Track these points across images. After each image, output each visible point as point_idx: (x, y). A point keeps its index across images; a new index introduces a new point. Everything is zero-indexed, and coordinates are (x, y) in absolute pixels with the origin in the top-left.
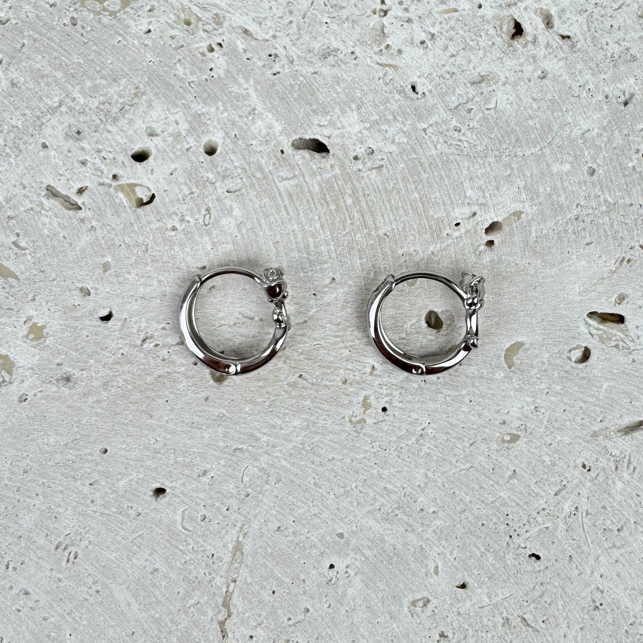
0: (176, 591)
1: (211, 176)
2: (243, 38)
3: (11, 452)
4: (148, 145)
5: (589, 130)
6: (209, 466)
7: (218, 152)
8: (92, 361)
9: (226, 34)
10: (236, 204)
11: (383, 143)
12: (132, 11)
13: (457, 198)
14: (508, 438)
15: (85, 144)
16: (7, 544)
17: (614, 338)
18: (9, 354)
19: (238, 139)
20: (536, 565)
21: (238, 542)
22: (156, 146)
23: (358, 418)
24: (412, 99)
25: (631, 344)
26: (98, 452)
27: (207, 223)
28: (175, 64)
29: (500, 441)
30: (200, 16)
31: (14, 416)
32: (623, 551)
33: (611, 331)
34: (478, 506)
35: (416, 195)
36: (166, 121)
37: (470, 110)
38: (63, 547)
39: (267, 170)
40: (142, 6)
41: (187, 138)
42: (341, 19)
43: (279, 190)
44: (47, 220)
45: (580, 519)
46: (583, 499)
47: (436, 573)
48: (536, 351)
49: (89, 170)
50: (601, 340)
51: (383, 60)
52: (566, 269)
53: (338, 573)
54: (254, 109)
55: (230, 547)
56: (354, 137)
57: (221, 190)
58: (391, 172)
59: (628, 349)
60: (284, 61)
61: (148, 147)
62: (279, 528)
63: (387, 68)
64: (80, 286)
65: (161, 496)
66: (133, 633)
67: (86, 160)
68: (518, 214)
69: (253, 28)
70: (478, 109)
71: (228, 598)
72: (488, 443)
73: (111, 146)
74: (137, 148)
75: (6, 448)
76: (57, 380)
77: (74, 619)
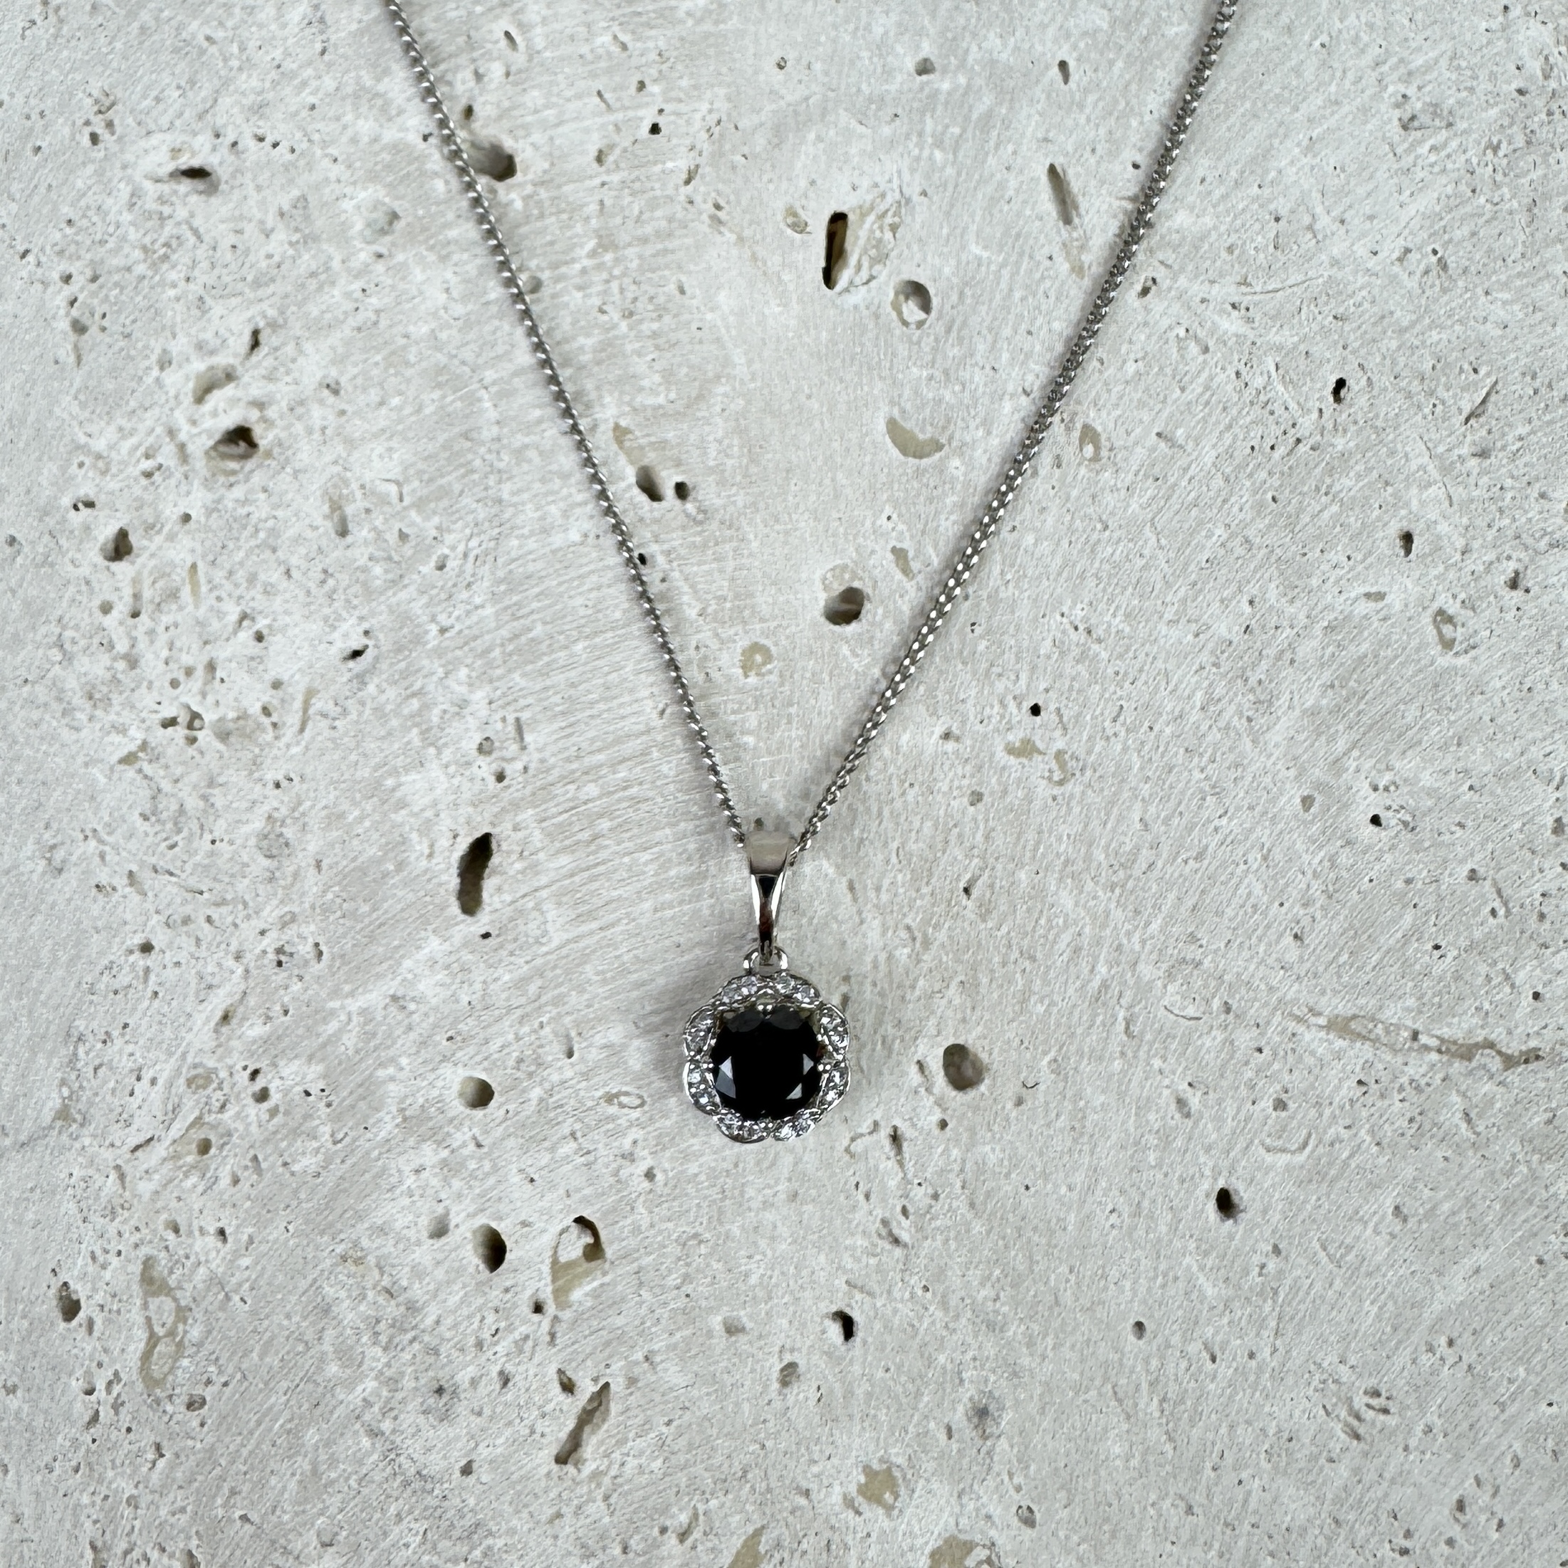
0: (1442, 1164)
1: (536, 1093)
2: (240, 1025)
3: (1146, 1543)
4: (469, 1235)
5: (447, 290)
6: (1166, 1092)
7: (484, 1077)
8: (942, 1359)
9: (229, 1061)
10: (597, 1037)
11: (470, 719)
12: (178, 1272)
13: (584, 560)
14: (1089, 450)
15: (464, 1377)
16: (1353, 1552)
17: (878, 234)
18: (928, 1550)
19: (459, 1033)
20: (1357, 388)
21: (1329, 1027)
22: (471, 1216)
23: (1054, 765)
24: (377, 659)
25: (889, 199)
26: (1141, 1342)
27: (638, 1102)
28: (293, 1174)
29: (1098, 466)
30: (192, 1118)
31: (1067, 1537)
32: (1319, 210)
33: (861, 242)
34: (1235, 509)
35: (579, 647)
36: (417, 1193)
37: (403, 536)
38: (1355, 1423)
39: (526, 968)
40: (167, 1248)
41: (455, 1145)
42: (205, 811)
43: (568, 942)
44: (632, 1463)
45: (1256, 298)
46: (1214, 292)
47: (1380, 596)
48: (907, 392)
49: (521, 1369)
50: (881, 258)
51: (293, 720)
52: (734, 332)
53: (1389, 808)
54: (395, 998)
55: (1340, 1043)
56: (456, 781)
57: (568, 1070)
58: (530, 700)
59: (899, 203)
60: (291, 932)
61: (474, 1232)
62: (1296, 936)
63: (311, 711)
64: (776, 1385)
65: (1235, 1199)
66: (1540, 1262)
67: (501, 1373)
68: (620, 433)
69: (219, 1002)
70: (402, 520)
71: (1453, 1048)
72: (1103, 490)
73: (469, 1317)
74: (473, 1259)
75: (1138, 1555)
76: (985, 1437)
77: (1513, 1398)
